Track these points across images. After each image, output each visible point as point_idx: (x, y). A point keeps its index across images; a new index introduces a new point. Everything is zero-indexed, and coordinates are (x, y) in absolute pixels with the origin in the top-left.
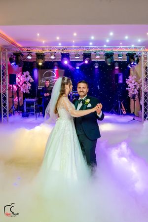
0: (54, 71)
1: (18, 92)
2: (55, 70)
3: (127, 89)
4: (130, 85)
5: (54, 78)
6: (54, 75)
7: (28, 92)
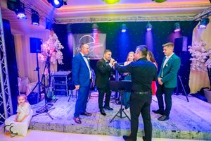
0: (92, 36)
1: (48, 63)
2: (95, 34)
3: (191, 59)
4: (198, 54)
5: (92, 45)
6: (92, 41)
7: (60, 62)
